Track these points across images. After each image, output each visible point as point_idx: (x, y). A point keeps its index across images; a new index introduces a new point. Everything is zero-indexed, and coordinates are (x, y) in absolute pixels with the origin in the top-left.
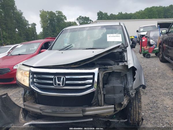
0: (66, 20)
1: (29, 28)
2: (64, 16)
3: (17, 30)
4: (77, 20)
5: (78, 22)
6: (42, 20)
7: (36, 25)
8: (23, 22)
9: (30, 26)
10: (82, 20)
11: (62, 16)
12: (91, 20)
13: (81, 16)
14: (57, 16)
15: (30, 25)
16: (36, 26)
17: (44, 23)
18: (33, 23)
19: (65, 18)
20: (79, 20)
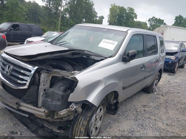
0: (136, 19)
1: (96, 20)
2: (136, 14)
3: (84, 20)
4: (149, 20)
5: (149, 23)
6: (111, 14)
7: (104, 18)
8: (92, 13)
9: (98, 19)
10: (154, 22)
11: (133, 13)
12: (165, 24)
13: (155, 17)
14: (127, 13)
15: (98, 17)
16: (103, 20)
17: (112, 18)
18: (102, 16)
19: (136, 17)
20: (151, 21)
